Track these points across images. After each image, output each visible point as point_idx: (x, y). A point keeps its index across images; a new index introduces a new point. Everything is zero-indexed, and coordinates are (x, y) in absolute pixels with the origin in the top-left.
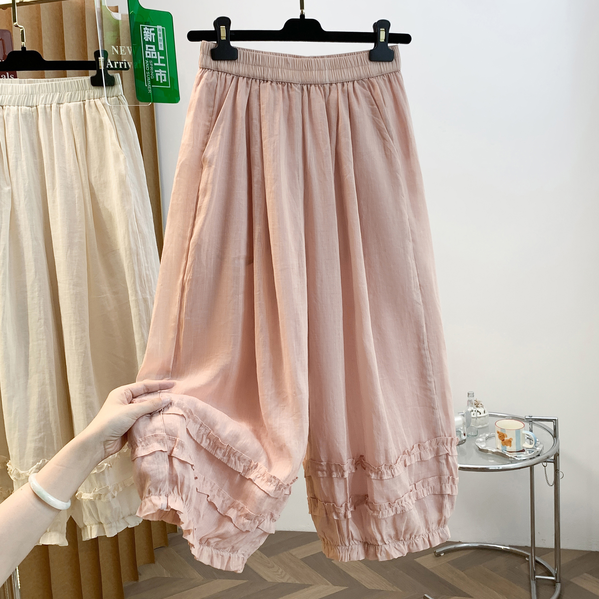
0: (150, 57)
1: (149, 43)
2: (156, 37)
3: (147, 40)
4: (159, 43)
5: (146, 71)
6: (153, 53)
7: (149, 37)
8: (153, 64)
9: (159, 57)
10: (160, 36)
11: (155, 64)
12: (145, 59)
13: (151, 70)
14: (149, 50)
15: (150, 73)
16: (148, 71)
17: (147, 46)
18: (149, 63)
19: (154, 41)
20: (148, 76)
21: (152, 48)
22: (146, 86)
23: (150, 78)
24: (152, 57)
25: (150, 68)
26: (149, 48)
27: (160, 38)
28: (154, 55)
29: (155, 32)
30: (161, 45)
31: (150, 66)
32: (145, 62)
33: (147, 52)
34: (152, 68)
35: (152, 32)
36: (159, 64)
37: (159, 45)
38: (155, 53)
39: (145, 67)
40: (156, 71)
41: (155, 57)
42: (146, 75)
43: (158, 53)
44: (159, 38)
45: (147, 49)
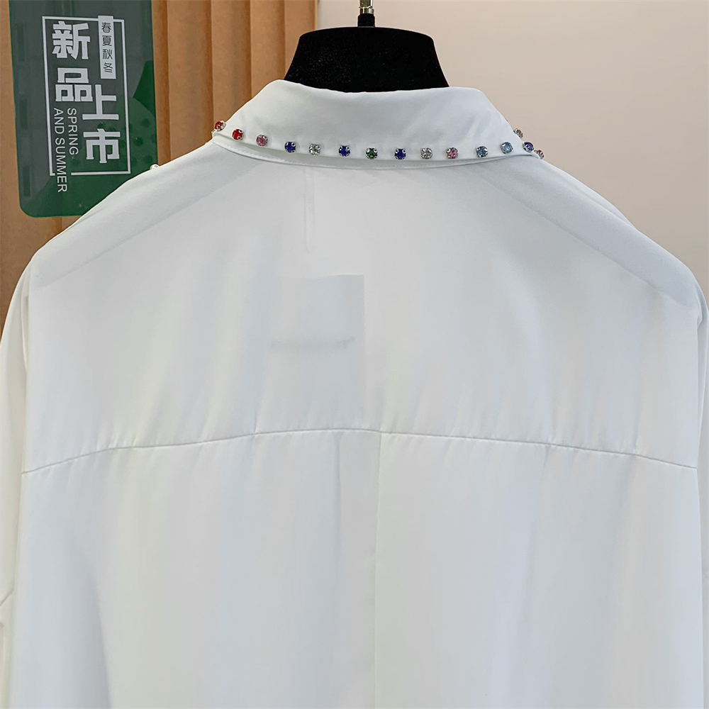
0: (69, 98)
1: (70, 62)
2: (93, 47)
3: (63, 55)
4: (103, 61)
5: (54, 136)
6: (78, 89)
7: (69, 48)
8: (80, 118)
9: (100, 98)
10: (107, 41)
11: (85, 117)
12: (54, 104)
13: (72, 133)
14: (69, 80)
15: (68, 141)
16: (60, 136)
17: (62, 72)
18: (65, 115)
19: (85, 56)
20: (59, 150)
21: (78, 76)
22: (52, 174)
23: (67, 154)
24: (78, 99)
25: (67, 129)
26: (67, 75)
27: (107, 47)
28: (83, 93)
29: (92, 31)
30: (108, 66)
31: (67, 122)
32: (52, 113)
33: (59, 89)
34: (74, 128)
35: (81, 33)
36: (100, 115)
37: (102, 66)
38: (88, 89)
39: (53, 126)
40: (86, 134)
41: (89, 98)
42: (54, 146)
43: (98, 87)
44: (102, 47)
45: (61, 79)
